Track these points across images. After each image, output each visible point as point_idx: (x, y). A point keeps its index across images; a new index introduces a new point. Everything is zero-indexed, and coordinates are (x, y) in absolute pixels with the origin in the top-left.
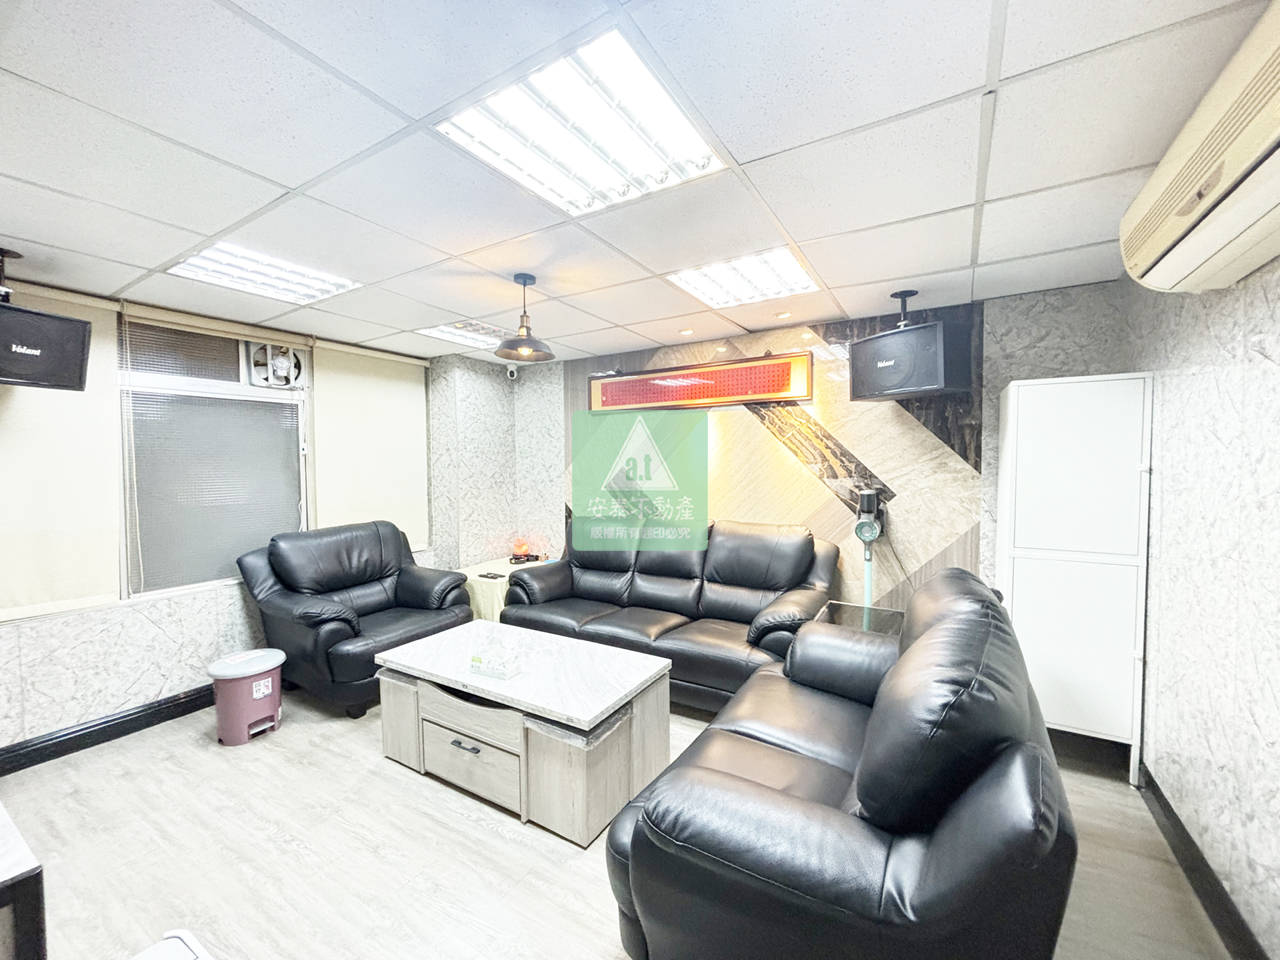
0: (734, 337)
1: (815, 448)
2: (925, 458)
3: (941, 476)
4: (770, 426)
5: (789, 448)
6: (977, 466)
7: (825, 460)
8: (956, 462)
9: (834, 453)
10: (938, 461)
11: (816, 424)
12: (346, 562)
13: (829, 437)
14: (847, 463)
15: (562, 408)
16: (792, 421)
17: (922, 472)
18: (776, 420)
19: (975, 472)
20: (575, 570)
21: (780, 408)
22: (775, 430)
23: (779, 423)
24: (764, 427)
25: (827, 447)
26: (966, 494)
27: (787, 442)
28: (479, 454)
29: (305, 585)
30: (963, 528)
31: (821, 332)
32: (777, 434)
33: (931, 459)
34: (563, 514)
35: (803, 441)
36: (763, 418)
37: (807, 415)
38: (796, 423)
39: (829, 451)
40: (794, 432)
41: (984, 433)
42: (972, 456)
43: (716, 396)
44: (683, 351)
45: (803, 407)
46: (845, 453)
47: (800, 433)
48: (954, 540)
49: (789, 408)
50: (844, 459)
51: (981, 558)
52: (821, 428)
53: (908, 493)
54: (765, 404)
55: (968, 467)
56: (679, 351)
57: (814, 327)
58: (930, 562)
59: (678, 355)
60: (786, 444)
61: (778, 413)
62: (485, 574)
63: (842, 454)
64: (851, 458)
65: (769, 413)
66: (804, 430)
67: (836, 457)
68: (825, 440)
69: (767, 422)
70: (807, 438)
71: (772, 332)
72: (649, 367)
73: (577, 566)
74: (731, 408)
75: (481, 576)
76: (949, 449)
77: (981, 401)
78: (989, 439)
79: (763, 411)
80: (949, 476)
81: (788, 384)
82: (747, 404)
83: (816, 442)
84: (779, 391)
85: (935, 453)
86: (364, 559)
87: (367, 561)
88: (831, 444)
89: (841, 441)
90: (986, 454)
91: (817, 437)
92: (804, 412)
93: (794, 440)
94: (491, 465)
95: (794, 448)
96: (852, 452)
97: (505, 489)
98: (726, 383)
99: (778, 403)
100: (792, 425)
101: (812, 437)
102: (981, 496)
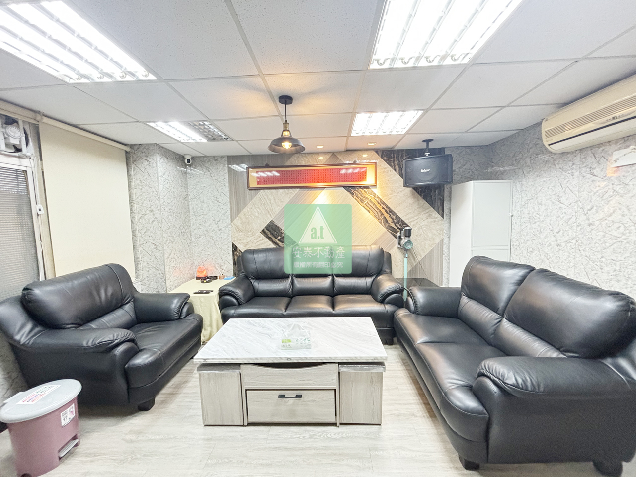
0: (337, 152)
1: (378, 209)
2: (423, 213)
3: (429, 220)
4: (356, 198)
5: (366, 209)
6: (443, 216)
7: (382, 214)
8: (436, 215)
9: (386, 211)
10: (428, 214)
11: (378, 197)
12: (97, 298)
13: (384, 203)
14: (392, 215)
15: (227, 185)
16: (367, 196)
17: (422, 219)
18: (359, 195)
19: (442, 218)
20: (253, 281)
21: (361, 190)
22: (359, 200)
23: (361, 197)
24: (354, 199)
25: (383, 208)
26: (439, 227)
27: (365, 206)
28: (172, 213)
29: (68, 322)
30: (437, 241)
31: (380, 154)
32: (360, 202)
33: (426, 213)
34: (231, 249)
35: (372, 205)
36: (353, 194)
37: (374, 193)
38: (369, 197)
39: (384, 210)
40: (368, 201)
41: (445, 202)
42: (441, 211)
43: (328, 182)
44: (308, 157)
45: (372, 189)
46: (391, 211)
47: (371, 201)
48: (434, 246)
49: (365, 190)
50: (390, 214)
51: (444, 253)
52: (381, 200)
53: (417, 228)
54: (353, 187)
55: (440, 216)
56: (305, 156)
57: (377, 151)
58: (426, 256)
59: (305, 159)
60: (364, 207)
61: (360, 192)
62: (197, 291)
63: (390, 211)
64: (394, 213)
65: (356, 192)
66: (373, 200)
67: (387, 213)
68: (382, 205)
69: (355, 196)
70: (374, 204)
71: (356, 152)
72: (288, 164)
73: (253, 279)
74: (336, 188)
75: (196, 293)
76: (432, 209)
77: (444, 190)
78: (447, 204)
79: (353, 191)
80: (432, 220)
81: (365, 178)
82: (345, 187)
83: (378, 206)
84: (361, 181)
85: (427, 210)
86: (109, 293)
87: (112, 294)
88: (384, 207)
89: (389, 206)
90: (446, 210)
91: (379, 203)
92: (373, 191)
93: (368, 205)
94: (178, 220)
95: (368, 209)
96: (394, 210)
97: (186, 236)
98: (334, 176)
99: (360, 187)
100: (367, 198)
101: (376, 204)
102: (443, 228)
